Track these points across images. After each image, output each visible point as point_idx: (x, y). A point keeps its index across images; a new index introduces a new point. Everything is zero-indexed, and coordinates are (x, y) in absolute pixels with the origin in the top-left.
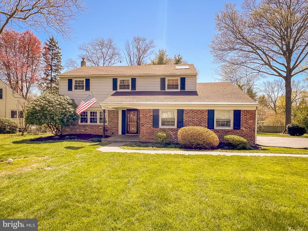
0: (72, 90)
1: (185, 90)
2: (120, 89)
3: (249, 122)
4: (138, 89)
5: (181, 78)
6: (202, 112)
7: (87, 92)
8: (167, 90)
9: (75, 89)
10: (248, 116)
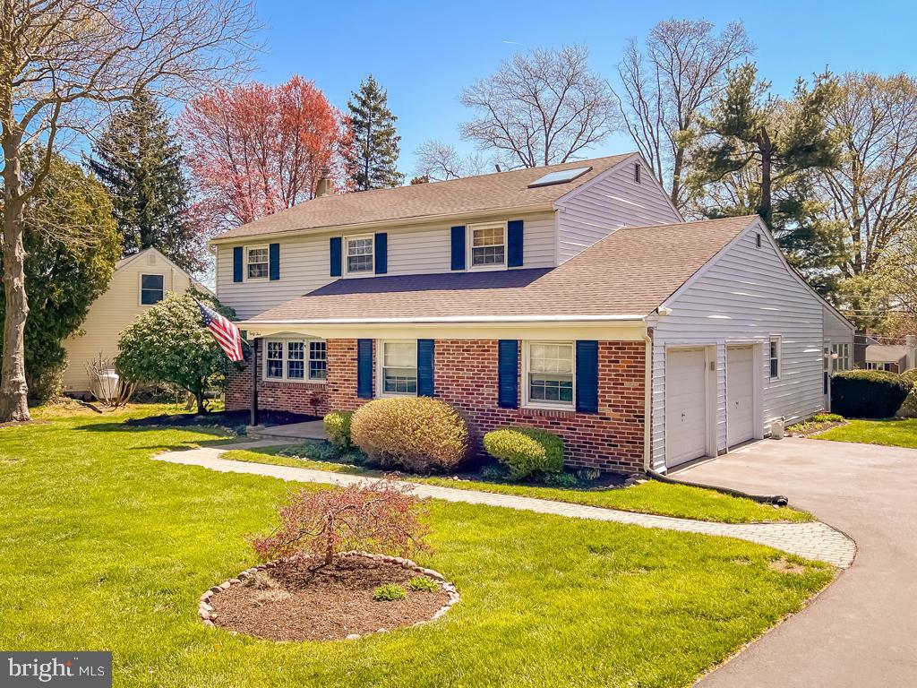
0: (241, 281)
1: (522, 265)
2: (350, 269)
3: (627, 384)
4: (394, 269)
5: (510, 224)
6: (482, 346)
7: (275, 283)
8: (470, 268)
9: (251, 275)
10: (623, 365)
